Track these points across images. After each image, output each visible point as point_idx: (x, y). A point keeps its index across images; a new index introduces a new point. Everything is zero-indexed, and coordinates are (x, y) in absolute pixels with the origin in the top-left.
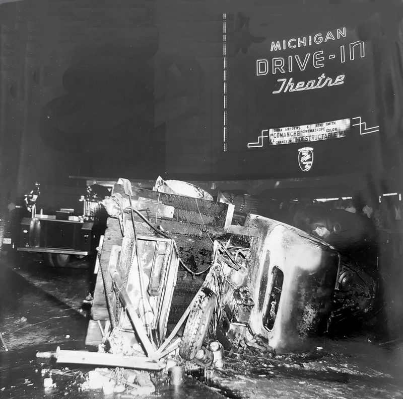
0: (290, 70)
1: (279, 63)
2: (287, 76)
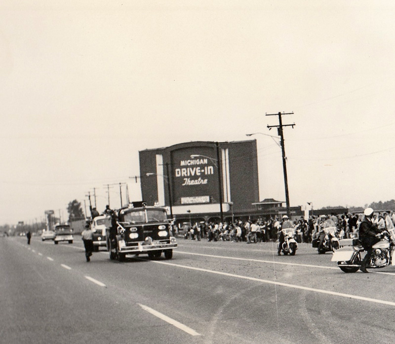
0: (189, 174)
1: (184, 171)
2: (188, 177)
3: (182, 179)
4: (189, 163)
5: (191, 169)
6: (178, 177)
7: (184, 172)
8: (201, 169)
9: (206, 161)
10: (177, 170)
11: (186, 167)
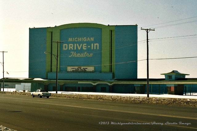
0: (75, 49)
2: (74, 51)
3: (69, 52)
4: (76, 40)
5: (78, 45)
6: (65, 50)
7: (71, 47)
8: (87, 45)
9: (92, 39)
10: (64, 45)
11: (73, 43)
